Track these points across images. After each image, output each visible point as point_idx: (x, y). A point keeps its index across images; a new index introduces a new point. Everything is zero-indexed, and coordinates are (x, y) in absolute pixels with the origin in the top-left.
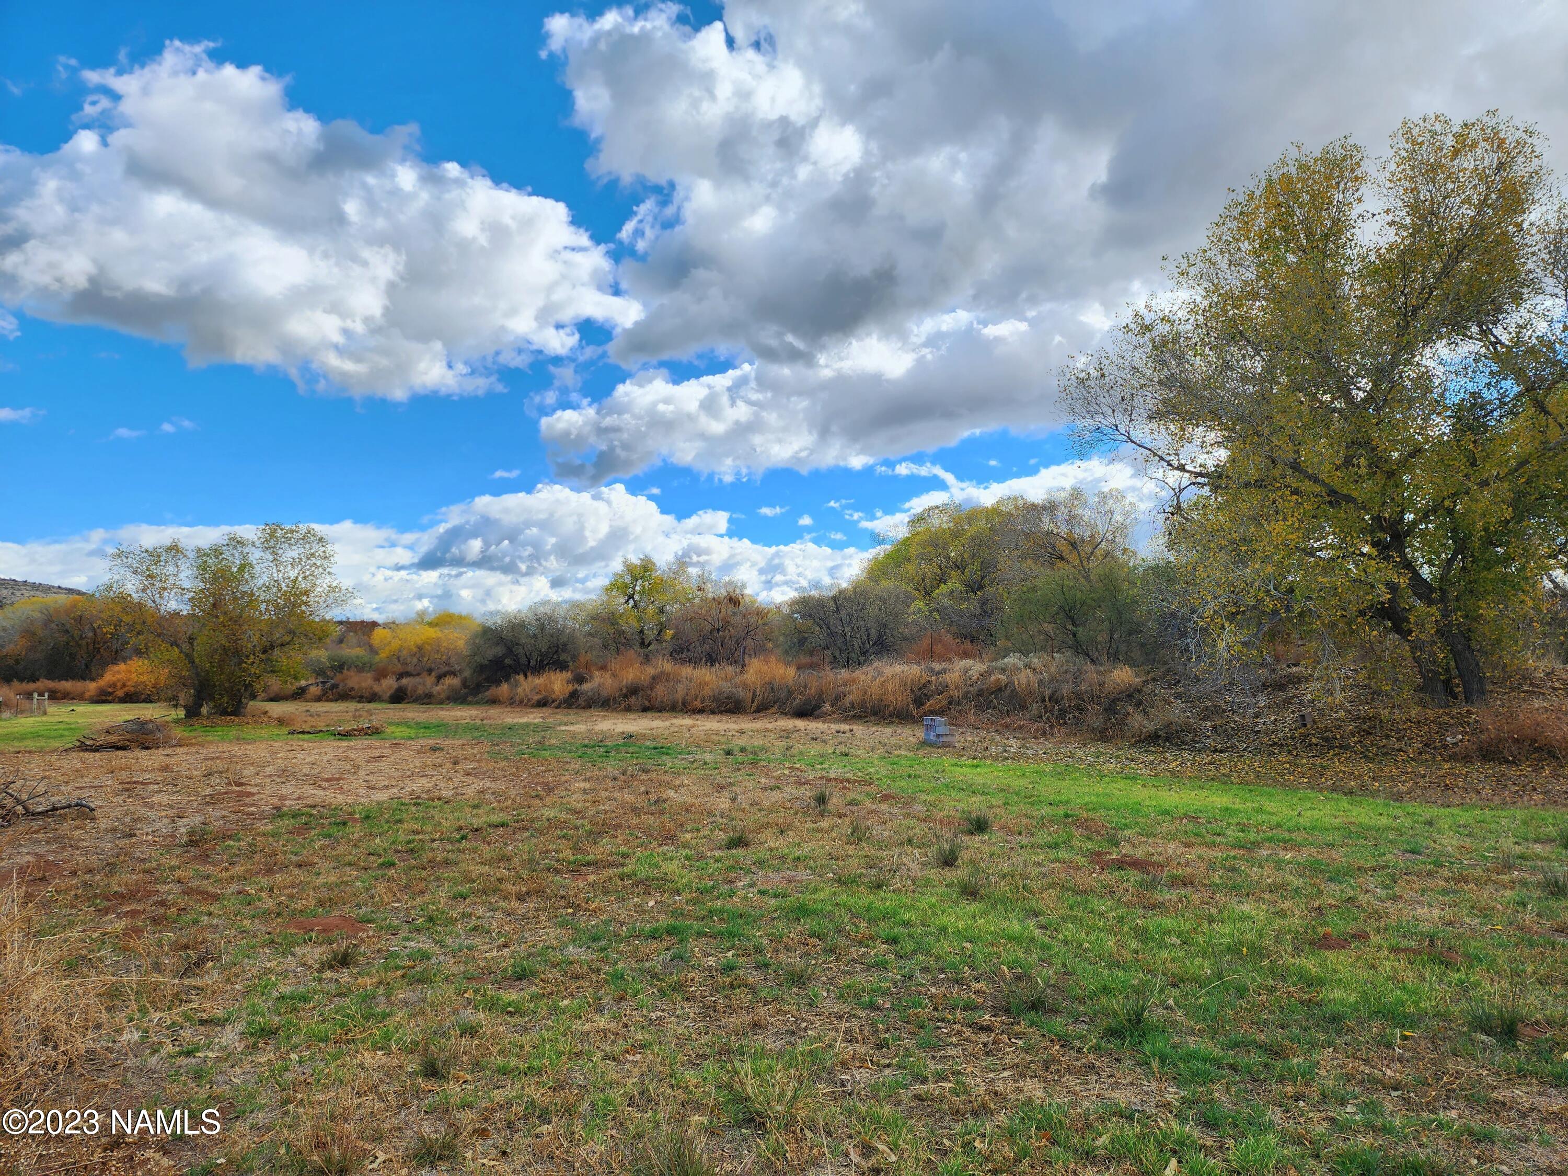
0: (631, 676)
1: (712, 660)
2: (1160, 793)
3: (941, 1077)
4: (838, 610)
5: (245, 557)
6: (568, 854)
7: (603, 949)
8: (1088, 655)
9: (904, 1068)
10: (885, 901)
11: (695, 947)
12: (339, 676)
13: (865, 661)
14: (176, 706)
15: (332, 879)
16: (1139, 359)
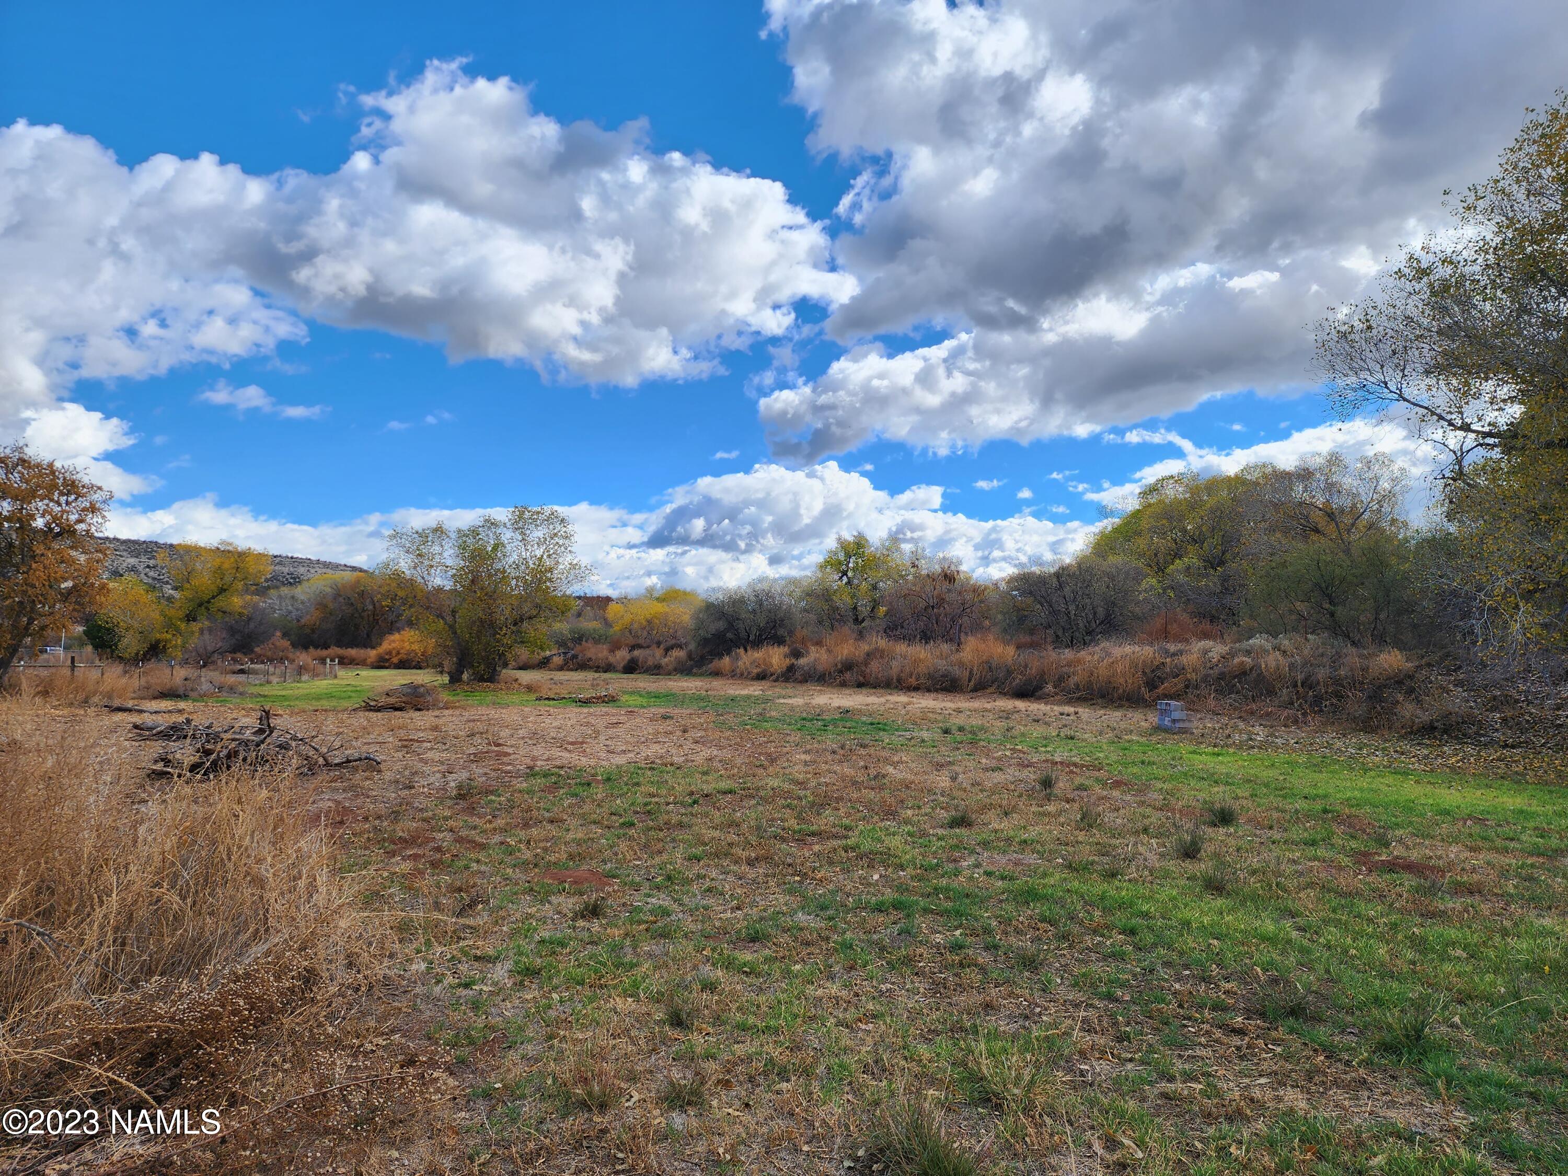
0: (846, 652)
1: (926, 637)
2: (1438, 791)
3: (1189, 1077)
4: (1061, 587)
5: (498, 537)
6: (792, 823)
7: (831, 919)
8: (1349, 637)
9: (1149, 1064)
10: (1119, 890)
11: (923, 923)
12: (578, 647)
13: (1091, 641)
14: (441, 672)
15: (580, 835)
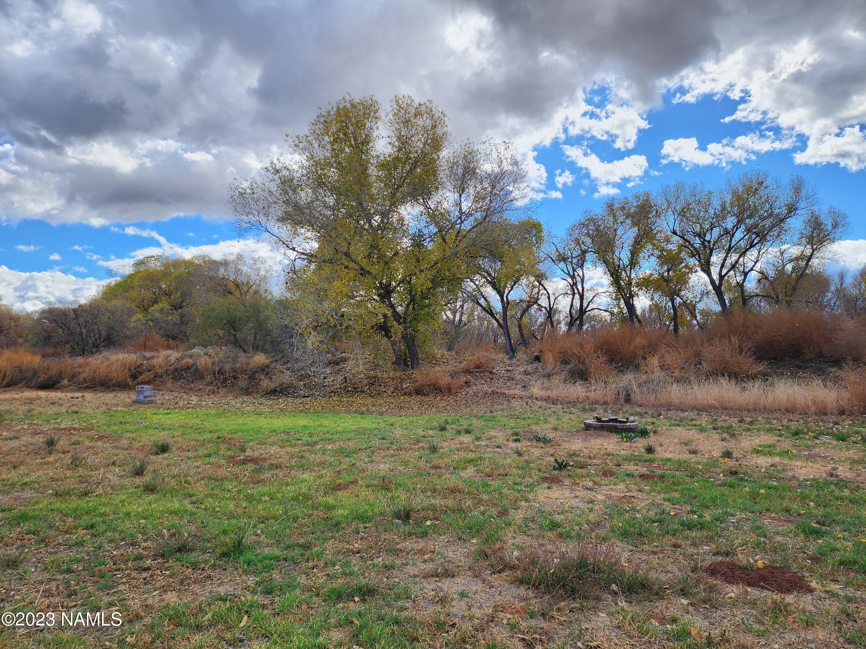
2: (273, 421)
4: (77, 318)
8: (241, 347)
10: (89, 503)
13: (97, 351)
16: (273, 187)
